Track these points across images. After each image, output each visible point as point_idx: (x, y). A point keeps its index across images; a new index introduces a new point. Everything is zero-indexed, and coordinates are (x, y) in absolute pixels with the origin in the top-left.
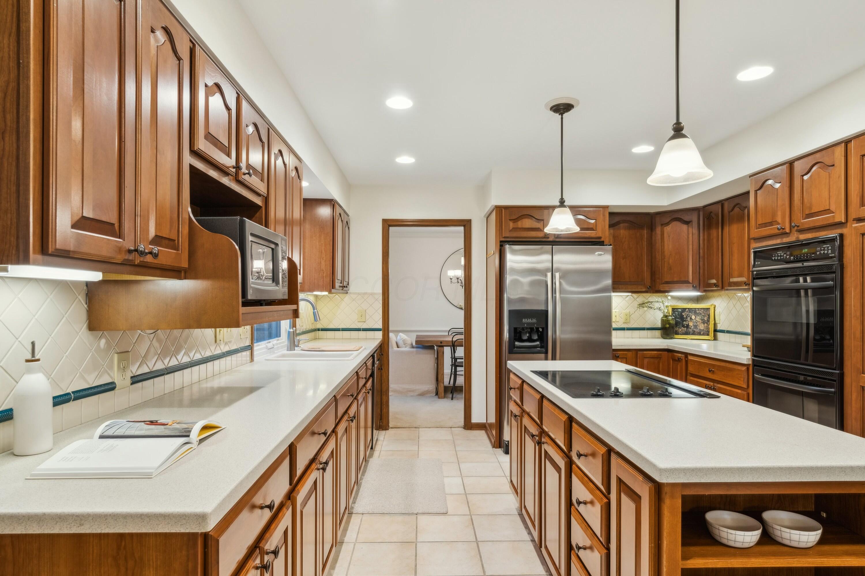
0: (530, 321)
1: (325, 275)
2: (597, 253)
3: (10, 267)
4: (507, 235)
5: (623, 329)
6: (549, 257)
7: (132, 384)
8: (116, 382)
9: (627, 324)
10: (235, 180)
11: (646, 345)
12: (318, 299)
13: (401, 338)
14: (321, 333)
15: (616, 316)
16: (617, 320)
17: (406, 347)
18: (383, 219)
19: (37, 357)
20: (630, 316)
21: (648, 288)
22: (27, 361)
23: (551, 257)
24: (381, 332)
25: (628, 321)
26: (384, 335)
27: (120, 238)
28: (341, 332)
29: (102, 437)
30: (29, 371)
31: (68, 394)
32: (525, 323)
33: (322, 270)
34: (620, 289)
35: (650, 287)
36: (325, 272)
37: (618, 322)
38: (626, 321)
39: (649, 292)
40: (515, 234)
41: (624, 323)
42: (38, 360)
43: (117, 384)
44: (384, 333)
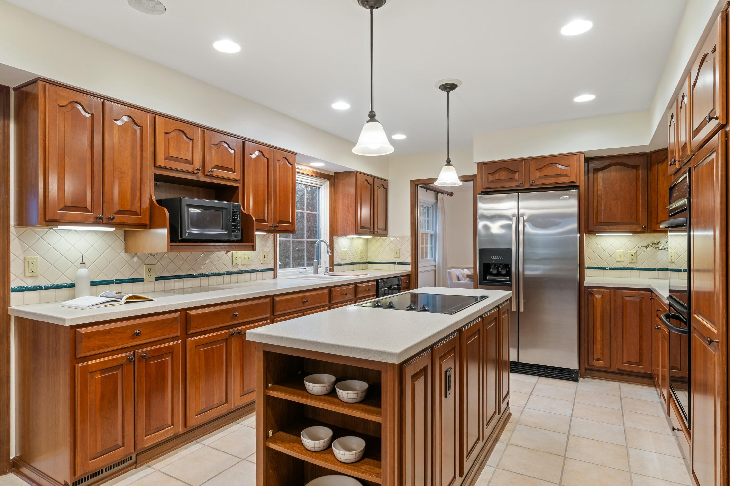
0: (497, 258)
1: (351, 224)
2: (561, 198)
3: (59, 227)
4: (487, 186)
5: (629, 269)
6: (515, 204)
7: (155, 280)
8: (144, 278)
9: (633, 264)
10: (203, 176)
11: (624, 284)
12: (368, 241)
13: (461, 273)
14: (370, 265)
15: (620, 256)
16: (621, 260)
17: (464, 280)
18: (411, 180)
19: (84, 262)
20: (637, 256)
21: (643, 228)
22: (81, 263)
23: (517, 203)
24: (410, 265)
25: (635, 261)
26: (412, 268)
27: (92, 213)
28: (383, 265)
29: (101, 296)
30: (81, 267)
31: (113, 280)
32: (493, 260)
33: (349, 221)
34: (610, 230)
35: (645, 227)
36: (351, 222)
37: (623, 262)
38: (632, 261)
39: (646, 232)
40: (492, 185)
41: (630, 263)
42: (85, 263)
43: (145, 279)
44: (412, 267)
